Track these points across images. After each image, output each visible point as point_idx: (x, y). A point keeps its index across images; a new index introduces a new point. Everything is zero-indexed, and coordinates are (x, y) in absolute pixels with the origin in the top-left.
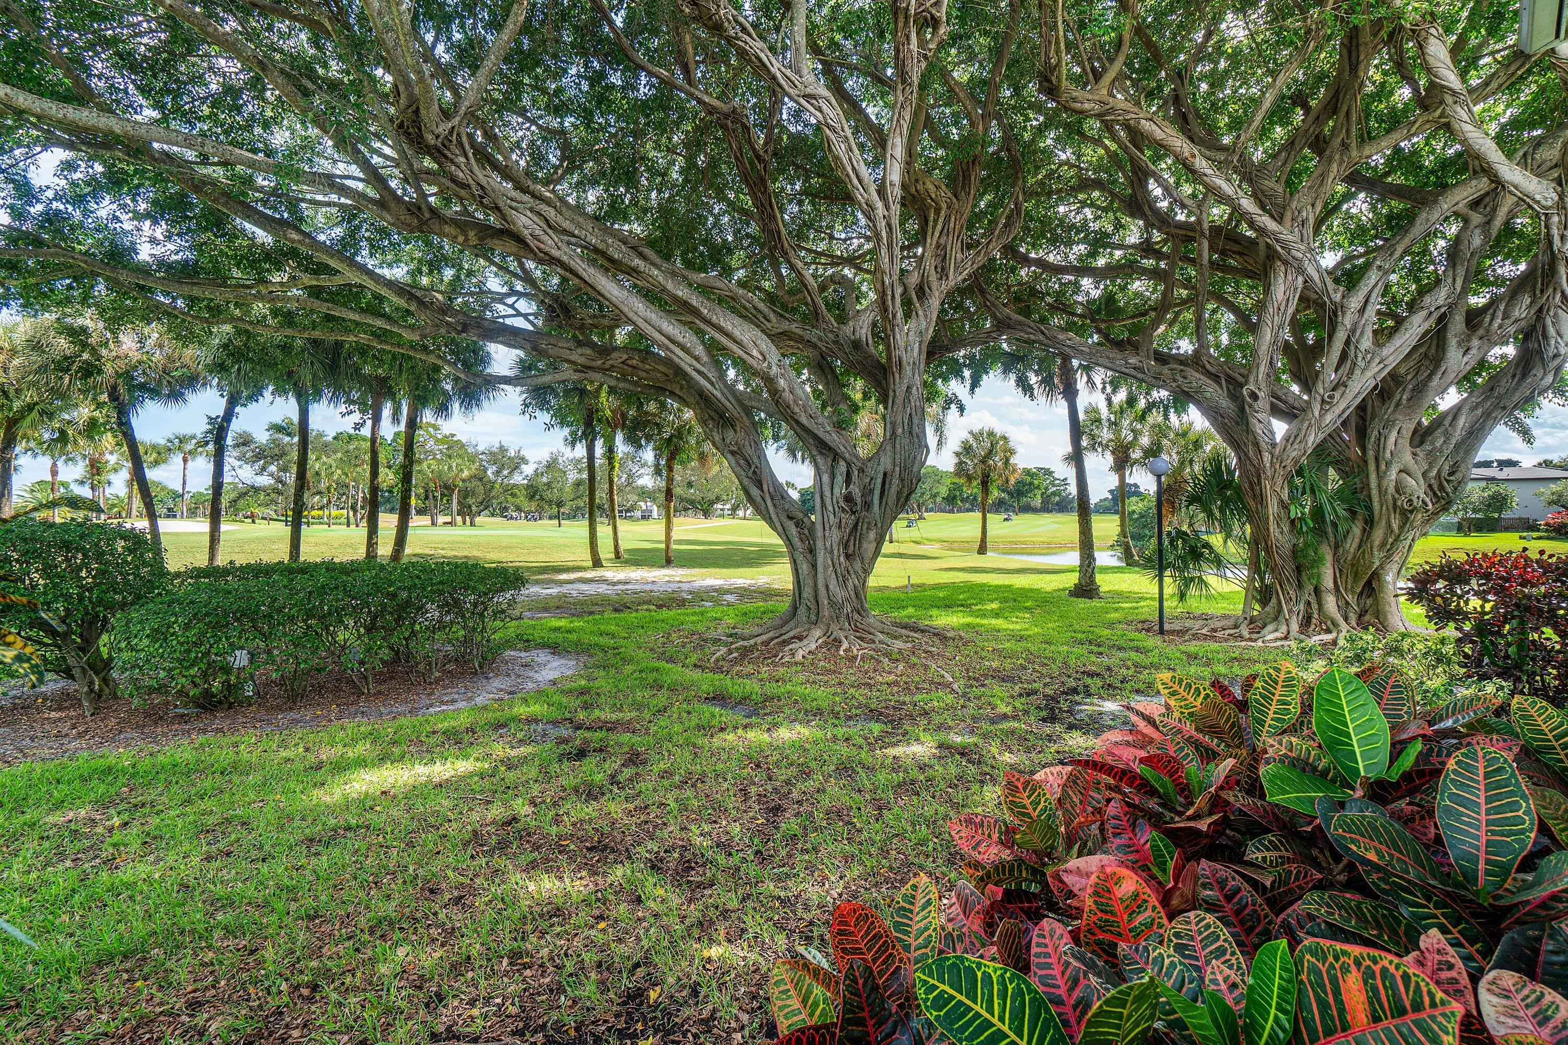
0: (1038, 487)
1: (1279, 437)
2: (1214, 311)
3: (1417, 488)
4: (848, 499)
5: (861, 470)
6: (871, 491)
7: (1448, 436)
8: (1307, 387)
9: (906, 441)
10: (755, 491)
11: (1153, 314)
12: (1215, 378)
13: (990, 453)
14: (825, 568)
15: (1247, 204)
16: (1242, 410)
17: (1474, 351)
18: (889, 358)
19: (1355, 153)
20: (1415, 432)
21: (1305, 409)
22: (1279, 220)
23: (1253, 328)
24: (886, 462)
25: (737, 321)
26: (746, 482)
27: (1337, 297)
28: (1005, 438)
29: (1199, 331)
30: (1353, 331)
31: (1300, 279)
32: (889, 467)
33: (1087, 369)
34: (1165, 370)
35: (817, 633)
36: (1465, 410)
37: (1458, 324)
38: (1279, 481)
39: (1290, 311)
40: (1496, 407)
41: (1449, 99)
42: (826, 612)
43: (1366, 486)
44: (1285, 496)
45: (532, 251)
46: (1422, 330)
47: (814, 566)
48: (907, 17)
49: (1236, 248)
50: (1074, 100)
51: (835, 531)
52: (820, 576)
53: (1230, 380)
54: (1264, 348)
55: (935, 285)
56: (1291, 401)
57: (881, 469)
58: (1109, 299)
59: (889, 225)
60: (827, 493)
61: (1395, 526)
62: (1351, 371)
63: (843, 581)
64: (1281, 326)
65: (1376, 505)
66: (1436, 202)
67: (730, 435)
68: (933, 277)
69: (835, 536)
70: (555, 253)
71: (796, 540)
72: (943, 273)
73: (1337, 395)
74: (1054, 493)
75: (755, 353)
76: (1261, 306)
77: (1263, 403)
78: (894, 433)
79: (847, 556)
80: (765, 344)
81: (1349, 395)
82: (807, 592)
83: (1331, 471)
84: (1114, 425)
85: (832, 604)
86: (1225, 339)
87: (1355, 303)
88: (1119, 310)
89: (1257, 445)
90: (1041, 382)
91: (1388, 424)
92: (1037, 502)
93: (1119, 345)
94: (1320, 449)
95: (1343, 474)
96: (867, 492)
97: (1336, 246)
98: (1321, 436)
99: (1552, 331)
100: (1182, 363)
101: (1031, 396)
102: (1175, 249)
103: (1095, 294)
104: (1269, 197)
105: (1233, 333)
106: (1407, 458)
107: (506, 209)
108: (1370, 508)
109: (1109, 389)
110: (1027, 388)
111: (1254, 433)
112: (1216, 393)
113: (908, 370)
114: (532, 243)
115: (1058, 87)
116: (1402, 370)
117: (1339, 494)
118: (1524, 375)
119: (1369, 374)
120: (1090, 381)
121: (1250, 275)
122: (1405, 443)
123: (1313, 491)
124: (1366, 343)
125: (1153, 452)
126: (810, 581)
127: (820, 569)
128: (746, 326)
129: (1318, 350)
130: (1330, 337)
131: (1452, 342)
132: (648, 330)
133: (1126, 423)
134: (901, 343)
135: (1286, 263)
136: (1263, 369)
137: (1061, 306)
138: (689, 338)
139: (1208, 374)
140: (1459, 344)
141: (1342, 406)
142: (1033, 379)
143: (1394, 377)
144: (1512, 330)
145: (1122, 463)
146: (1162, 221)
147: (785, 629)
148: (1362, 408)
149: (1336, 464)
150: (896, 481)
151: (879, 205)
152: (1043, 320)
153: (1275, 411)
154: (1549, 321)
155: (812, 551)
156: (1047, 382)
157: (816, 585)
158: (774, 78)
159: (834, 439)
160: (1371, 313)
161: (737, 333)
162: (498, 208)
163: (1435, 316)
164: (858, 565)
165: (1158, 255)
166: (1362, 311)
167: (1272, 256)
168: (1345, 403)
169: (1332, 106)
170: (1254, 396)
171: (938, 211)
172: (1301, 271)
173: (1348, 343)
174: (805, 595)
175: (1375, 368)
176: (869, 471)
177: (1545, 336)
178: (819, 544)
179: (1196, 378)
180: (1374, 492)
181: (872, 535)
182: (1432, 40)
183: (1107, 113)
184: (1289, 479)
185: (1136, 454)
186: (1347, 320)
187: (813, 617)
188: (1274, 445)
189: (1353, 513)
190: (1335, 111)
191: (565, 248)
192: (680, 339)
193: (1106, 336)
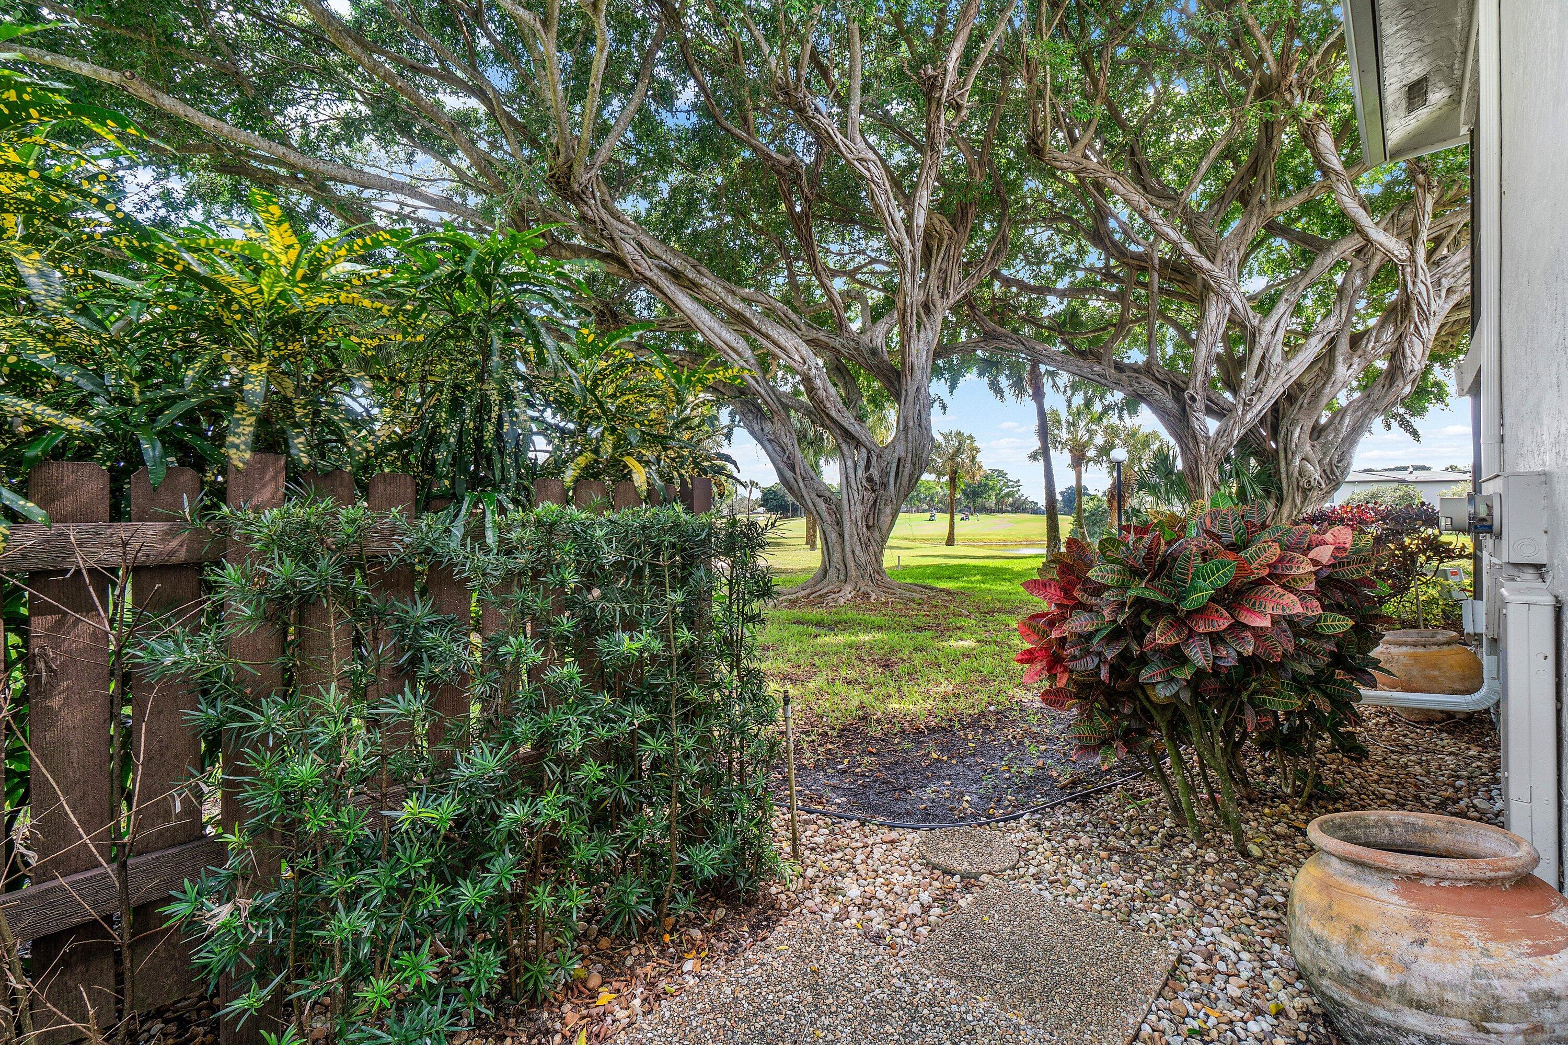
0: (993, 488)
1: (1212, 433)
2: (1161, 326)
3: (1314, 472)
4: (870, 479)
5: (879, 456)
6: (888, 474)
7: (1337, 431)
8: (1235, 392)
9: (916, 432)
10: (789, 474)
11: (1112, 330)
12: (1163, 384)
13: (958, 451)
14: (851, 537)
15: (1188, 247)
16: (1184, 410)
17: (1355, 366)
18: (903, 363)
19: (1269, 209)
20: (1314, 428)
21: (1231, 409)
22: (1212, 260)
23: (1193, 344)
24: (900, 451)
25: (782, 330)
26: (781, 465)
27: (1256, 322)
28: (971, 438)
29: (1150, 344)
30: (1268, 349)
31: (1228, 307)
32: (903, 454)
33: (1053, 374)
34: (1123, 377)
35: (849, 588)
36: (1349, 412)
37: (1343, 345)
38: (1212, 466)
39: (1221, 332)
40: (1371, 409)
41: (1334, 177)
42: (853, 572)
43: (1278, 472)
44: (1217, 479)
45: (630, 272)
46: (1318, 349)
47: (841, 536)
48: (939, 104)
49: (1179, 277)
50: (1055, 159)
51: (859, 505)
52: (847, 543)
53: (1175, 386)
54: (1201, 361)
55: (938, 303)
56: (1221, 403)
57: (896, 455)
58: (1073, 315)
59: (913, 258)
60: (852, 475)
61: (1298, 502)
62: (1266, 381)
63: (866, 546)
64: (1214, 344)
65: (1285, 486)
66: (1329, 250)
67: (768, 426)
68: (937, 296)
69: (859, 510)
70: (648, 274)
71: (825, 515)
72: (944, 294)
73: (1255, 399)
74: (1008, 495)
75: (797, 357)
76: (1199, 324)
77: (1200, 404)
78: (906, 426)
79: (868, 528)
80: (806, 350)
81: (1265, 400)
82: (836, 557)
83: (1252, 460)
84: (1073, 424)
85: (858, 566)
86: (1170, 350)
87: (1268, 326)
88: (1081, 324)
89: (1195, 437)
90: (1012, 386)
91: (1294, 423)
92: (992, 503)
93: (1082, 354)
94: (1243, 441)
95: (1261, 463)
96: (885, 474)
97: (1262, 272)
98: (1243, 431)
99: (1408, 353)
100: (1135, 371)
101: (1002, 397)
102: (1130, 275)
103: (1059, 308)
104: (1205, 240)
105: (1177, 346)
106: (1308, 448)
107: (617, 239)
108: (1280, 489)
109: (1069, 392)
110: (998, 390)
111: (1193, 428)
112: (1164, 396)
113: (918, 373)
114: (632, 266)
115: (1043, 149)
116: (1306, 381)
117: (1258, 478)
118: (1391, 386)
119: (1278, 383)
120: (1055, 385)
121: (1190, 299)
122: (1306, 437)
123: (1238, 475)
124: (1277, 358)
125: (1105, 450)
126: (838, 548)
127: (847, 537)
128: (790, 335)
129: (1241, 363)
130: (1251, 351)
131: (1340, 359)
132: (712, 337)
133: (1082, 424)
134: (914, 351)
135: (1217, 294)
136: (1199, 377)
137: (1031, 319)
138: (741, 345)
139: (1157, 380)
140: (1345, 361)
141: (1259, 407)
142: (1004, 382)
143: (1299, 386)
144: (1381, 351)
145: (1079, 460)
146: (1118, 251)
147: (819, 587)
148: (1275, 408)
149: (1255, 454)
150: (908, 465)
151: (907, 242)
152: (1016, 331)
153: (1209, 411)
154: (1406, 345)
155: (839, 523)
156: (1018, 386)
157: (843, 551)
158: (837, 146)
159: (855, 429)
160: (1281, 334)
161: (782, 341)
162: (612, 239)
163: (1327, 339)
164: (877, 535)
165: (1116, 278)
166: (1274, 333)
167: (1206, 287)
168: (1262, 405)
169: (1253, 169)
170: (1193, 399)
171: (941, 241)
172: (1228, 301)
173: (1263, 358)
174: (834, 559)
175: (1283, 378)
176: (887, 457)
177: (1404, 356)
178: (846, 517)
179: (1148, 383)
180: (1284, 476)
181: (888, 510)
182: (1322, 133)
183: (1081, 171)
184: (1220, 466)
185: (1091, 453)
186: (1263, 340)
187: (842, 577)
188: (1208, 438)
189: (1268, 493)
190: (1255, 174)
191: (656, 270)
192: (734, 344)
193: (1071, 347)
